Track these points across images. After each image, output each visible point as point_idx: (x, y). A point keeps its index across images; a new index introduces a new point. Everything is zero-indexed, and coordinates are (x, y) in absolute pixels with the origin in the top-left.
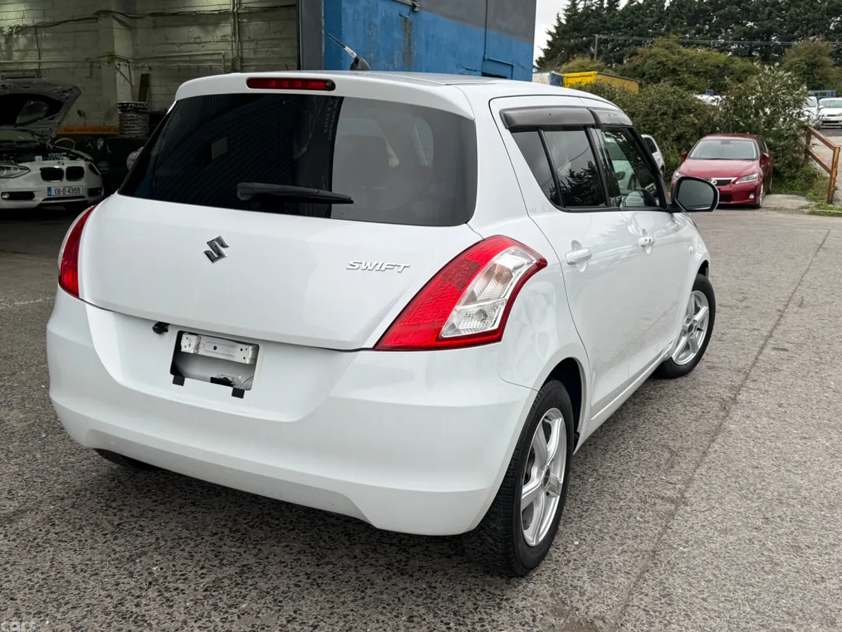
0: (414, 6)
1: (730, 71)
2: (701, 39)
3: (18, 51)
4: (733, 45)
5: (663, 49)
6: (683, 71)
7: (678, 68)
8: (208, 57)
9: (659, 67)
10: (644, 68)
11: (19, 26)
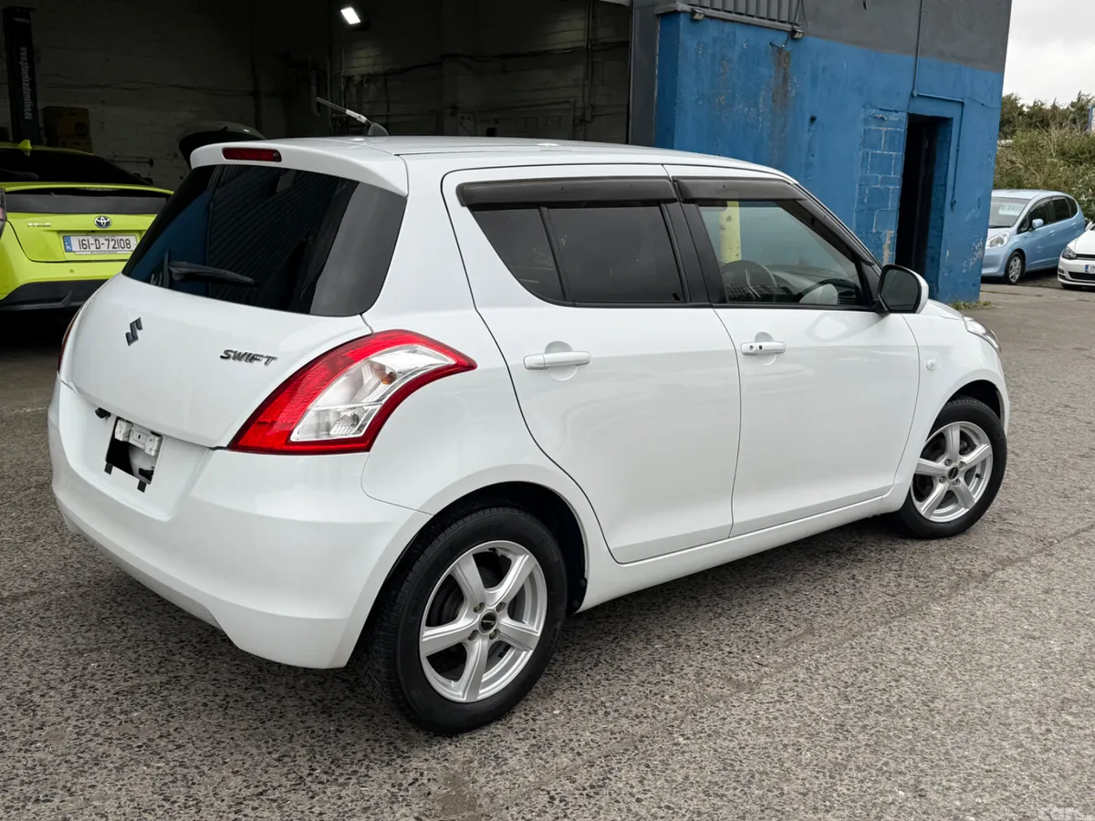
0: (794, 32)
3: (368, 102)
8: (558, 107)
11: (370, 75)
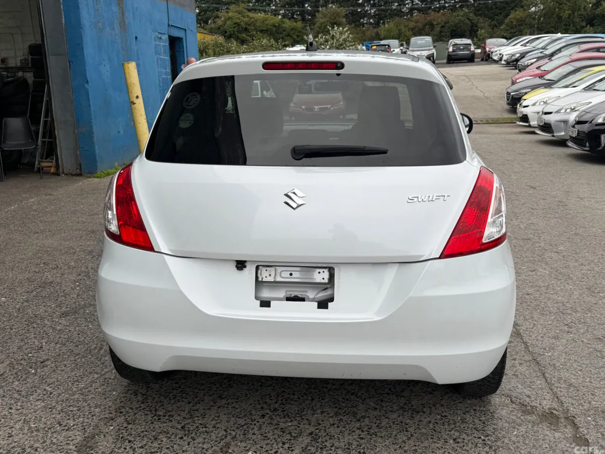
1: (283, 29)
2: (260, 6)
4: (281, 10)
5: (237, 14)
6: (252, 29)
7: (248, 27)
9: (236, 27)
10: (226, 27)
